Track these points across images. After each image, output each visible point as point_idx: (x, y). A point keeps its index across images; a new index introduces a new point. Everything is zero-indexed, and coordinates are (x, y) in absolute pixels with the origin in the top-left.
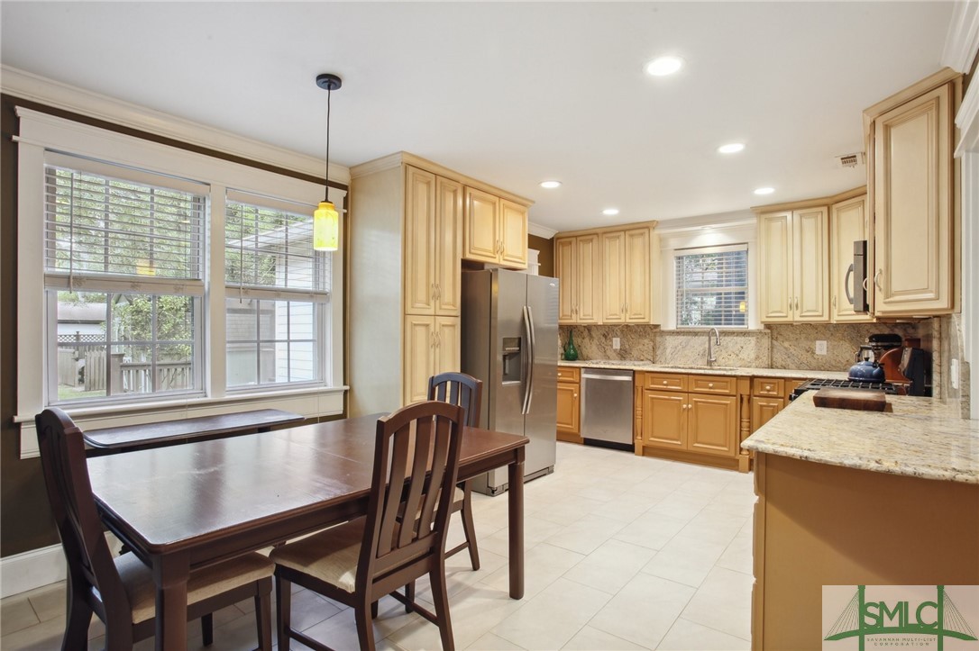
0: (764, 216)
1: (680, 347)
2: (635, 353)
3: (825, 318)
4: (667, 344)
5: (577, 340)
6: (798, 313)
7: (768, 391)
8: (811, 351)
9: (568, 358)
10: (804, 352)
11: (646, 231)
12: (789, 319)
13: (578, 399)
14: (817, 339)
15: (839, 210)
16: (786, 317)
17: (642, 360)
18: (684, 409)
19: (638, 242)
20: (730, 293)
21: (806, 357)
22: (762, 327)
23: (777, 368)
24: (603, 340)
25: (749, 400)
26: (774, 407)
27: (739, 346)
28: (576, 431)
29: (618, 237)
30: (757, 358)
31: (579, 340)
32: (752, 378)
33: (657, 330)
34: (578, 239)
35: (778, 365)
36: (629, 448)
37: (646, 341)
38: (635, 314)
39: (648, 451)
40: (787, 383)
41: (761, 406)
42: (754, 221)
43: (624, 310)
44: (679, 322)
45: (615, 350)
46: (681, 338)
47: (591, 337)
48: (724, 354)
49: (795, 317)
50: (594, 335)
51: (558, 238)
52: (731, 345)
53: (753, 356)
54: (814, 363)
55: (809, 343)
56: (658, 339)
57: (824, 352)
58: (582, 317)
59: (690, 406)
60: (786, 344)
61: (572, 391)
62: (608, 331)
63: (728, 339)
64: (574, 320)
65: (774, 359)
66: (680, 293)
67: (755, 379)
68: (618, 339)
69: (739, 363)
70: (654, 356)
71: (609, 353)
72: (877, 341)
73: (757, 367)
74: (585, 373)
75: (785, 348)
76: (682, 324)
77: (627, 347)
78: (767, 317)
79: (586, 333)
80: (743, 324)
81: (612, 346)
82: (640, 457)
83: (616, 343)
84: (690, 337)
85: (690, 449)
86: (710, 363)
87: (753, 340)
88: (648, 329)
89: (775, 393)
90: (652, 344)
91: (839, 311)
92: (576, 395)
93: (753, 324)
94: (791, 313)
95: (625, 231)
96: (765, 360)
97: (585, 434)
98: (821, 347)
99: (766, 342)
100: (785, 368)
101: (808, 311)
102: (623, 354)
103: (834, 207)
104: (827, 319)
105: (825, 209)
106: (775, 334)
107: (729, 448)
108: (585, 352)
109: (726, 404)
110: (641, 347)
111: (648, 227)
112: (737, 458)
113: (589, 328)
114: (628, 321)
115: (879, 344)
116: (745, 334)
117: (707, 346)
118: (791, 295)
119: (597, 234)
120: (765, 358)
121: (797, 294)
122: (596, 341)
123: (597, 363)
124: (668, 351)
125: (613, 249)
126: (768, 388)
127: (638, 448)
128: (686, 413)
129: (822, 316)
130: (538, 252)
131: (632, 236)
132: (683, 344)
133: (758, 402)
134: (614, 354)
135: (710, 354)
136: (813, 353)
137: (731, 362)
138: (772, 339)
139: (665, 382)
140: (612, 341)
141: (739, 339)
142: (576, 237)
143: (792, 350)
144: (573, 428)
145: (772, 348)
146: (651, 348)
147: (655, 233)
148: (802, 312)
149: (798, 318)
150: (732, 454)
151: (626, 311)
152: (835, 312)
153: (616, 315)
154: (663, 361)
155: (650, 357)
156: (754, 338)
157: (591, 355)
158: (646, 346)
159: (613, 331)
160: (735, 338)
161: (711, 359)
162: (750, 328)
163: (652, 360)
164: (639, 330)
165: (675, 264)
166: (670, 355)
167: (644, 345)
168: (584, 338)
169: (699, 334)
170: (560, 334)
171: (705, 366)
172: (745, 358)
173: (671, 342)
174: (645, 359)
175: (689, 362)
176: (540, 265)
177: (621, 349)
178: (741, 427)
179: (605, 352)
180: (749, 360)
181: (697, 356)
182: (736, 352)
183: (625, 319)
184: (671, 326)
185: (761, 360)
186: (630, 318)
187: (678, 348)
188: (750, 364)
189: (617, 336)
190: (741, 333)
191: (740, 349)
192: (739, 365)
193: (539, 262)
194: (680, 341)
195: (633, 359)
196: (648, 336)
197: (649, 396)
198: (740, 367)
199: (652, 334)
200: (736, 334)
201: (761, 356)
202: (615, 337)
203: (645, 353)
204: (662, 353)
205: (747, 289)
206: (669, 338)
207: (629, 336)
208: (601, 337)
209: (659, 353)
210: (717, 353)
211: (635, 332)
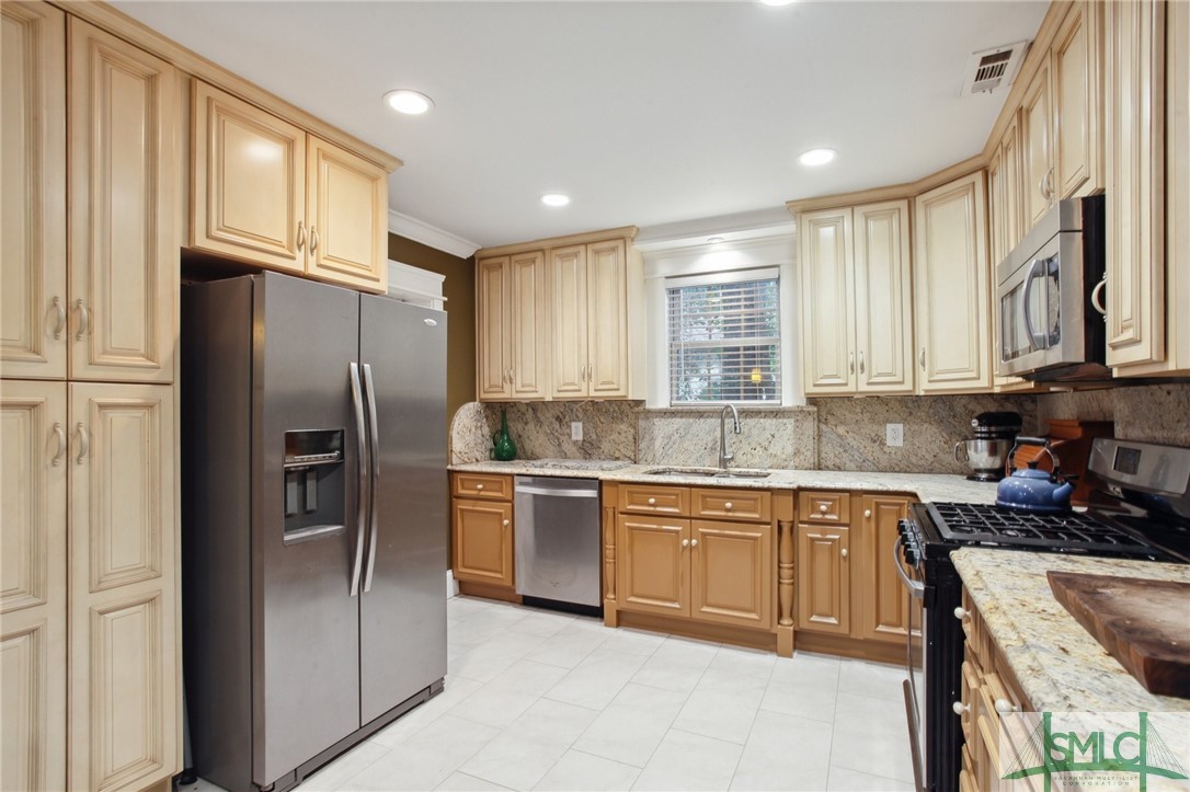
0: (807, 217)
1: (677, 436)
2: (606, 446)
3: (907, 386)
4: (656, 432)
5: (515, 427)
6: (863, 378)
7: (824, 513)
8: (879, 441)
9: (500, 455)
10: (867, 443)
11: (620, 243)
12: (851, 388)
13: (510, 527)
14: (888, 421)
15: (927, 205)
16: (846, 384)
17: (617, 459)
18: (684, 548)
19: (608, 261)
20: (753, 348)
21: (872, 451)
22: (803, 402)
23: (827, 468)
24: (557, 426)
25: (792, 529)
26: (833, 540)
27: (768, 434)
28: (508, 583)
29: (576, 255)
30: (797, 453)
31: (520, 427)
32: (797, 492)
33: (641, 408)
34: (514, 258)
35: (830, 464)
36: (595, 613)
37: (623, 427)
38: (603, 383)
39: (624, 620)
40: (854, 499)
41: (813, 540)
42: (789, 228)
43: (587, 376)
44: (675, 395)
45: (575, 442)
46: (678, 422)
47: (539, 422)
48: (746, 448)
49: (860, 385)
50: (542, 418)
51: (482, 259)
52: (755, 432)
53: (790, 450)
54: (884, 462)
55: (875, 427)
56: (642, 423)
57: (900, 443)
58: (519, 388)
59: (694, 542)
60: (841, 430)
61: (500, 514)
62: (565, 410)
63: (751, 422)
64: (508, 394)
65: (823, 455)
66: (674, 349)
67: (801, 493)
68: (580, 425)
69: (768, 462)
70: (636, 451)
71: (566, 447)
72: (989, 425)
73: (796, 468)
74: (521, 484)
75: (840, 436)
76: (679, 399)
77: (594, 437)
78: (815, 385)
79: (530, 415)
80: (774, 398)
81: (570, 436)
82: (612, 631)
83: (577, 431)
84: (691, 420)
85: (696, 615)
86: (723, 462)
87: (790, 423)
88: (625, 407)
89: (835, 517)
90: (632, 431)
91: (931, 374)
92: (506, 522)
93: (789, 398)
94: (852, 378)
95: (586, 244)
96: (809, 456)
97: (522, 589)
98: (895, 435)
99: (810, 426)
100: (839, 469)
101: (879, 375)
102: (588, 450)
103: (920, 200)
104: (911, 388)
105: (903, 204)
106: (823, 414)
107: (761, 616)
108: (529, 446)
109: (755, 539)
110: (613, 437)
111: (622, 238)
112: (774, 631)
113: (535, 406)
114: (593, 394)
115: (993, 429)
116: (777, 413)
117: (718, 434)
118: (851, 348)
119: (542, 250)
120: (809, 454)
121: (862, 346)
122: (545, 428)
123: (542, 467)
124: (658, 443)
125: (569, 275)
126: (823, 508)
127: (609, 612)
128: (687, 553)
129: (902, 383)
130: (442, 278)
131: (597, 252)
132: (681, 431)
133: (808, 533)
134: (574, 449)
135: (723, 447)
136: (883, 443)
137: (756, 461)
138: (819, 421)
139: (652, 501)
140: (570, 427)
141: (769, 423)
142: (510, 255)
143: (850, 440)
144: (500, 577)
145: (820, 436)
146: (631, 438)
147: (637, 248)
148: (870, 377)
149: (863, 388)
150: (765, 625)
151: (590, 376)
152: (923, 376)
153: (573, 384)
154: (649, 459)
155: (630, 454)
156: (792, 421)
157: (538, 451)
158: (624, 435)
159: (572, 411)
160: (762, 420)
161: (725, 454)
162: (784, 405)
163: (633, 457)
164: (611, 410)
165: (667, 301)
166: (661, 449)
167: (619, 433)
168: (526, 423)
169: (706, 415)
170: (487, 417)
171: (717, 469)
172: (779, 453)
173: (662, 428)
174: (622, 457)
175: (690, 461)
176: (446, 299)
177: (584, 440)
178: (780, 577)
179: (559, 445)
180: (784, 457)
181: (703, 451)
182: (763, 444)
183: (588, 391)
184: (662, 401)
185: (802, 457)
186: (596, 390)
187: (673, 438)
188: (786, 463)
189: (577, 419)
190: (772, 412)
191: (771, 438)
192: (769, 465)
193: (444, 295)
194: (676, 427)
195: (603, 457)
196: (625, 419)
197: (627, 524)
198: (771, 468)
199: (631, 416)
200: (763, 414)
201: (803, 450)
202: (574, 421)
203: (621, 446)
204: (648, 447)
205: (780, 340)
206: (659, 422)
207: (597, 419)
208: (554, 420)
209: (643, 445)
210: (734, 446)
211: (606, 412)
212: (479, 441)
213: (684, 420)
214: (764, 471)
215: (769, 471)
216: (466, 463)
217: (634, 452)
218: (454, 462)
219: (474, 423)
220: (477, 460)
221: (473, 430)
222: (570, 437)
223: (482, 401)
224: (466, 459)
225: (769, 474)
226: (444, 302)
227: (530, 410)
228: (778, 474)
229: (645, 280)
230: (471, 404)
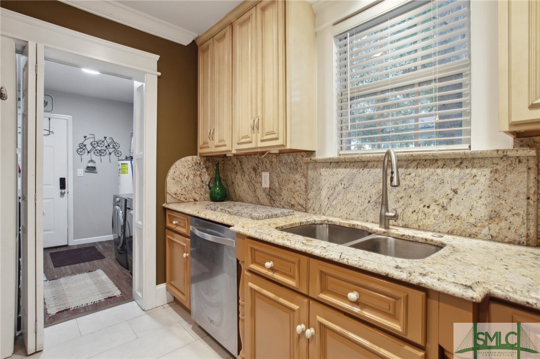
1: (340, 187)
2: (285, 194)
4: (323, 183)
17: (293, 206)
18: (299, 336)
24: (254, 176)
27: (447, 189)
29: (249, 18)
30: (494, 216)
33: (310, 159)
37: (298, 177)
38: (268, 134)
43: (255, 128)
45: (265, 190)
46: (342, 172)
47: (243, 172)
48: (416, 204)
50: (245, 169)
51: (201, 45)
52: (429, 185)
53: (482, 211)
56: (311, 173)
58: (216, 142)
61: (184, 247)
62: (258, 162)
68: (268, 174)
69: (448, 225)
70: (307, 200)
71: (258, 192)
73: (493, 239)
77: (277, 185)
78: (534, 107)
80: (459, 142)
81: (261, 183)
83: (265, 179)
84: (355, 171)
86: (384, 220)
87: (483, 176)
90: (304, 180)
92: (185, 255)
93: (482, 139)
95: (256, 5)
97: (194, 316)
102: (273, 197)
108: (237, 190)
110: (291, 185)
113: (242, 160)
114: (261, 144)
116: (463, 161)
119: (231, 24)
122: (247, 176)
124: (324, 193)
125: (245, 40)
128: (303, 344)
130: (157, 57)
132: (345, 182)
134: (264, 195)
135: (384, 203)
137: (430, 221)
139: (270, 263)
140: (261, 176)
141: (448, 173)
142: (214, 36)
146: (303, 186)
151: (258, 128)
154: (317, 209)
155: (302, 202)
156: (487, 171)
157: (242, 195)
158: (298, 184)
159: (263, 163)
160: (439, 171)
161: (387, 210)
162: (473, 149)
163: (304, 206)
164: (289, 161)
165: (335, 49)
166: (326, 201)
167: (295, 183)
168: (236, 173)
169: (370, 164)
170: (207, 168)
171: (376, 227)
172: (464, 215)
173: (328, 178)
174: (296, 204)
175: (353, 215)
176: (160, 74)
177: (270, 188)
179: (255, 191)
180: (472, 220)
181: (366, 204)
182: (440, 201)
183: (257, 143)
184: (332, 152)
185: (503, 224)
186: (262, 141)
187: (338, 189)
188: (474, 230)
189: (266, 170)
190: (454, 160)
191: (451, 195)
192: (449, 228)
193: (158, 71)
194: (340, 177)
195: (283, 203)
196: (299, 170)
197: (250, 284)
198: (451, 233)
199: (304, 167)
200: (440, 163)
201: (504, 213)
202: (264, 171)
203: (296, 194)
204: (316, 197)
206: (325, 172)
207: (279, 170)
208: (252, 170)
209: (311, 195)
210: (402, 202)
211: (285, 163)
212: (199, 185)
213: (348, 170)
214: (437, 239)
215: (446, 239)
216: (180, 202)
217: (305, 200)
218: (168, 201)
219: (193, 172)
220: (195, 200)
221: (191, 177)
222: (261, 185)
223: (202, 156)
224: (182, 199)
226: (159, 77)
227: (239, 162)
228: (455, 250)
229: (316, 33)
230: (190, 158)
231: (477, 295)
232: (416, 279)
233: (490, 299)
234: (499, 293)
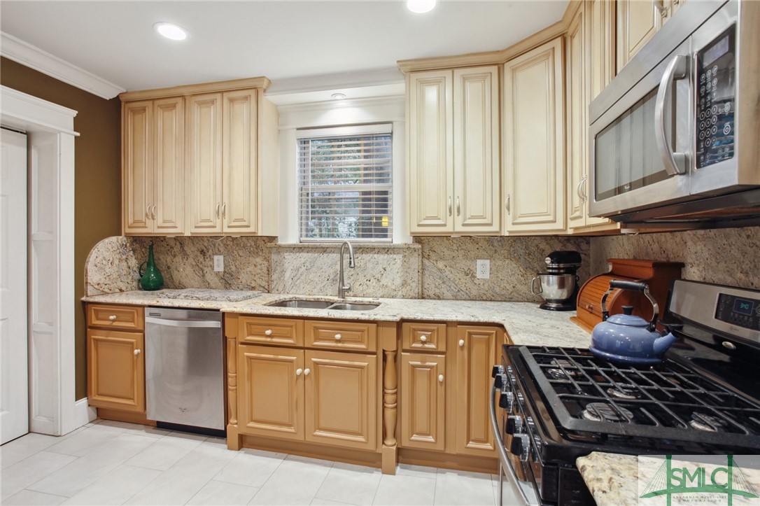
0: (414, 76)
1: (303, 269)
2: (244, 277)
3: (495, 228)
4: (286, 265)
5: (164, 259)
6: (459, 220)
7: (424, 343)
8: (470, 274)
9: (146, 285)
10: (461, 275)
11: (252, 93)
12: (449, 229)
13: (141, 358)
14: (478, 258)
15: (514, 70)
16: (445, 225)
17: (253, 288)
18: (298, 377)
19: (243, 111)
20: (370, 193)
21: (464, 281)
22: (410, 240)
23: (430, 298)
24: (201, 259)
25: (395, 358)
26: (431, 367)
27: (380, 268)
28: (140, 409)
29: (213, 102)
30: (404, 284)
31: (169, 259)
32: (400, 324)
33: (273, 244)
34: (157, 103)
35: (431, 293)
36: (220, 435)
37: (259, 260)
38: (236, 220)
39: (244, 442)
40: (449, 329)
41: (414, 367)
42: (398, 88)
43: (220, 213)
44: (304, 233)
45: (217, 274)
46: (305, 256)
47: (185, 255)
48: (362, 280)
49: (455, 226)
50: (189, 252)
51: (128, 102)
52: (370, 265)
53: (398, 281)
54: (474, 292)
55: (468, 263)
56: (274, 257)
57: (487, 276)
58: (160, 222)
59: (307, 371)
60: (441, 265)
61: (132, 343)
62: (203, 245)
63: (367, 257)
64: (151, 229)
65: (426, 286)
66: (304, 192)
67: (404, 325)
68: (221, 258)
69: (380, 293)
70: (269, 282)
71: (209, 277)
72: (559, 262)
73: (404, 297)
74: (151, 315)
75: (439, 270)
76: (307, 236)
77: (234, 268)
78: (419, 225)
79: (177, 249)
80: (386, 236)
81: (212, 267)
82: (234, 453)
83: (219, 263)
84: (316, 255)
85: (309, 439)
86: (342, 293)
87: (399, 258)
88: (260, 243)
89: (433, 346)
90: (266, 263)
91: (514, 218)
92: (136, 351)
93: (398, 237)
94: (450, 219)
95: (222, 92)
96: (414, 288)
97: (152, 416)
98: (483, 268)
99: (415, 261)
100: (439, 298)
101: (473, 217)
102: (228, 281)
103: (508, 66)
104: (498, 230)
105: (494, 69)
106: (426, 250)
107: (367, 439)
108: (176, 276)
109: (361, 368)
110: (251, 268)
111: (256, 89)
112: (379, 451)
113: (180, 240)
114: (226, 230)
115: (562, 265)
116: (388, 250)
117: (338, 267)
118: (450, 193)
119: (183, 97)
120: (414, 285)
121: (459, 192)
122: (191, 260)
123: (175, 297)
124: (288, 274)
125: (206, 119)
126: (423, 338)
127: (233, 435)
128: (301, 381)
129: (491, 225)
130: (74, 113)
131: (232, 100)
132: (308, 264)
133: (408, 360)
134: (216, 279)
135: (342, 280)
136: (474, 276)
137: (370, 291)
138: (423, 257)
139: (268, 332)
140: (213, 259)
141: (381, 258)
142: (153, 100)
143: (447, 273)
144: (133, 404)
145: (423, 269)
146: (265, 270)
147: (269, 99)
148: (465, 219)
149: (459, 228)
150: (371, 447)
151: (224, 214)
152: (508, 219)
153: (209, 221)
154: (280, 289)
155: (264, 284)
156: (401, 256)
157: (184, 281)
158: (259, 267)
159: (214, 245)
160: (376, 256)
161: (343, 285)
162: (395, 242)
163: (266, 287)
164: (249, 245)
165: (298, 150)
166: (290, 281)
167: (255, 266)
168: (175, 256)
169: (328, 250)
170: (134, 251)
171: (336, 298)
172: (389, 284)
173: (291, 262)
174: (257, 286)
175: (315, 291)
176: (78, 134)
177: (225, 272)
178: (384, 402)
179: (203, 276)
180: (394, 287)
181: (326, 282)
182: (376, 276)
183: (222, 227)
184: (292, 238)
185: (408, 288)
186: (229, 227)
187: (301, 270)
188: (395, 293)
189: (219, 253)
190: (384, 248)
191: (383, 271)
192: (382, 294)
193: (75, 130)
194: (303, 260)
195: (241, 287)
196: (261, 253)
197: (246, 354)
198: (382, 297)
199: (266, 251)
200: (376, 250)
201: (409, 281)
202: (216, 254)
203: (257, 277)
204: (280, 278)
205: (392, 186)
206: (289, 257)
207: (236, 253)
208: (199, 254)
209: (275, 277)
210: (352, 278)
211: (244, 247)
212: (125, 272)
213: (310, 254)
214: (376, 301)
215: (381, 300)
216: (104, 293)
217: (268, 282)
218: (89, 293)
219: (118, 256)
220: (121, 291)
221: (116, 262)
222: (213, 269)
223: (127, 236)
224: (106, 290)
225: (380, 303)
226: (76, 137)
227: (178, 244)
228: (386, 304)
229: (279, 130)
230: (114, 239)
231: (398, 318)
232: (372, 318)
233: (403, 321)
234: (405, 317)
